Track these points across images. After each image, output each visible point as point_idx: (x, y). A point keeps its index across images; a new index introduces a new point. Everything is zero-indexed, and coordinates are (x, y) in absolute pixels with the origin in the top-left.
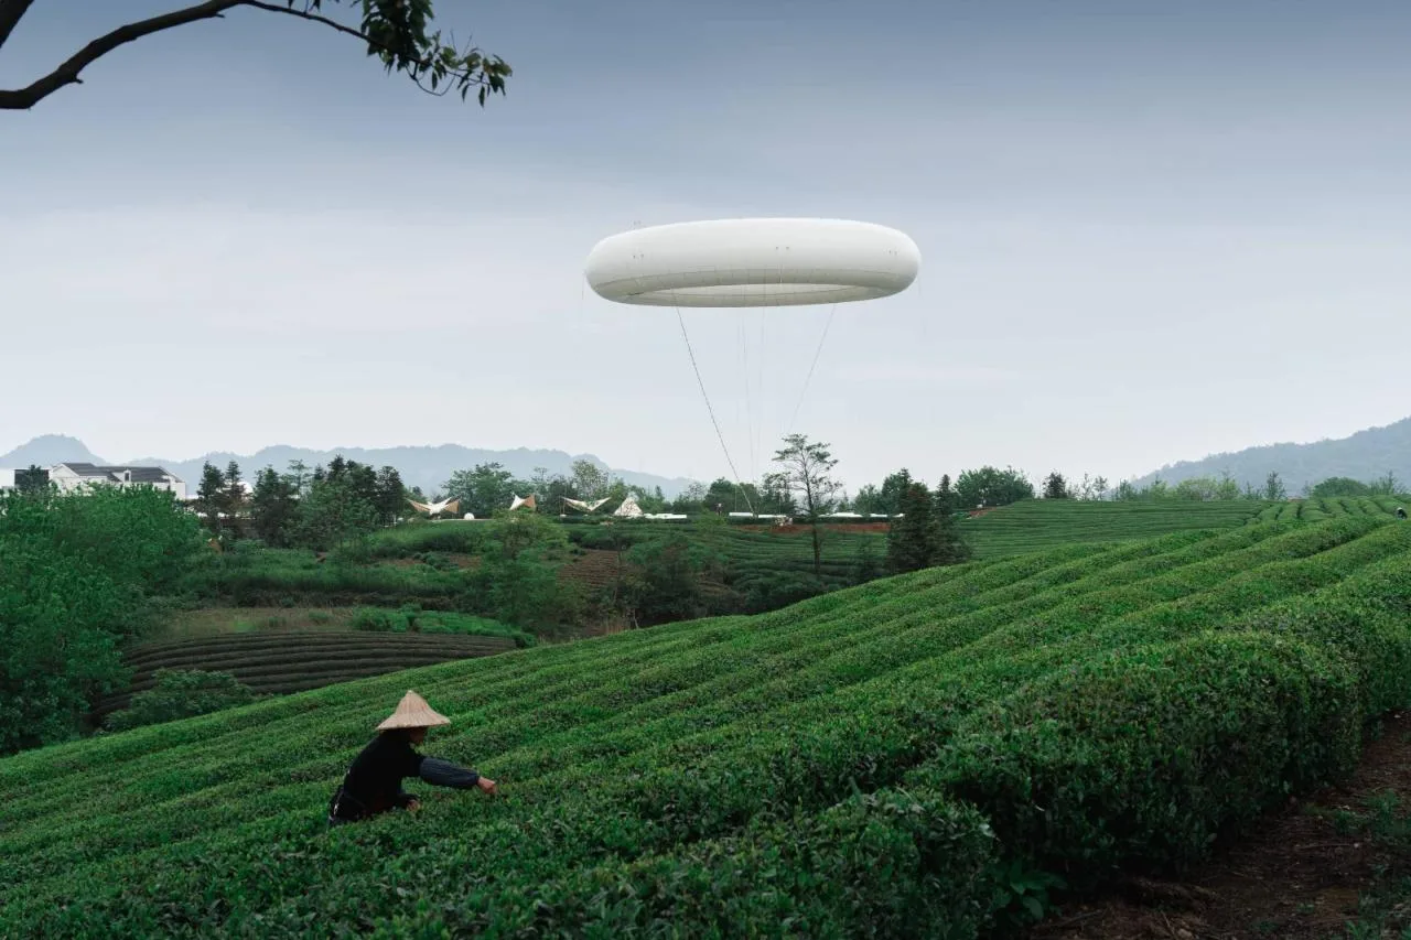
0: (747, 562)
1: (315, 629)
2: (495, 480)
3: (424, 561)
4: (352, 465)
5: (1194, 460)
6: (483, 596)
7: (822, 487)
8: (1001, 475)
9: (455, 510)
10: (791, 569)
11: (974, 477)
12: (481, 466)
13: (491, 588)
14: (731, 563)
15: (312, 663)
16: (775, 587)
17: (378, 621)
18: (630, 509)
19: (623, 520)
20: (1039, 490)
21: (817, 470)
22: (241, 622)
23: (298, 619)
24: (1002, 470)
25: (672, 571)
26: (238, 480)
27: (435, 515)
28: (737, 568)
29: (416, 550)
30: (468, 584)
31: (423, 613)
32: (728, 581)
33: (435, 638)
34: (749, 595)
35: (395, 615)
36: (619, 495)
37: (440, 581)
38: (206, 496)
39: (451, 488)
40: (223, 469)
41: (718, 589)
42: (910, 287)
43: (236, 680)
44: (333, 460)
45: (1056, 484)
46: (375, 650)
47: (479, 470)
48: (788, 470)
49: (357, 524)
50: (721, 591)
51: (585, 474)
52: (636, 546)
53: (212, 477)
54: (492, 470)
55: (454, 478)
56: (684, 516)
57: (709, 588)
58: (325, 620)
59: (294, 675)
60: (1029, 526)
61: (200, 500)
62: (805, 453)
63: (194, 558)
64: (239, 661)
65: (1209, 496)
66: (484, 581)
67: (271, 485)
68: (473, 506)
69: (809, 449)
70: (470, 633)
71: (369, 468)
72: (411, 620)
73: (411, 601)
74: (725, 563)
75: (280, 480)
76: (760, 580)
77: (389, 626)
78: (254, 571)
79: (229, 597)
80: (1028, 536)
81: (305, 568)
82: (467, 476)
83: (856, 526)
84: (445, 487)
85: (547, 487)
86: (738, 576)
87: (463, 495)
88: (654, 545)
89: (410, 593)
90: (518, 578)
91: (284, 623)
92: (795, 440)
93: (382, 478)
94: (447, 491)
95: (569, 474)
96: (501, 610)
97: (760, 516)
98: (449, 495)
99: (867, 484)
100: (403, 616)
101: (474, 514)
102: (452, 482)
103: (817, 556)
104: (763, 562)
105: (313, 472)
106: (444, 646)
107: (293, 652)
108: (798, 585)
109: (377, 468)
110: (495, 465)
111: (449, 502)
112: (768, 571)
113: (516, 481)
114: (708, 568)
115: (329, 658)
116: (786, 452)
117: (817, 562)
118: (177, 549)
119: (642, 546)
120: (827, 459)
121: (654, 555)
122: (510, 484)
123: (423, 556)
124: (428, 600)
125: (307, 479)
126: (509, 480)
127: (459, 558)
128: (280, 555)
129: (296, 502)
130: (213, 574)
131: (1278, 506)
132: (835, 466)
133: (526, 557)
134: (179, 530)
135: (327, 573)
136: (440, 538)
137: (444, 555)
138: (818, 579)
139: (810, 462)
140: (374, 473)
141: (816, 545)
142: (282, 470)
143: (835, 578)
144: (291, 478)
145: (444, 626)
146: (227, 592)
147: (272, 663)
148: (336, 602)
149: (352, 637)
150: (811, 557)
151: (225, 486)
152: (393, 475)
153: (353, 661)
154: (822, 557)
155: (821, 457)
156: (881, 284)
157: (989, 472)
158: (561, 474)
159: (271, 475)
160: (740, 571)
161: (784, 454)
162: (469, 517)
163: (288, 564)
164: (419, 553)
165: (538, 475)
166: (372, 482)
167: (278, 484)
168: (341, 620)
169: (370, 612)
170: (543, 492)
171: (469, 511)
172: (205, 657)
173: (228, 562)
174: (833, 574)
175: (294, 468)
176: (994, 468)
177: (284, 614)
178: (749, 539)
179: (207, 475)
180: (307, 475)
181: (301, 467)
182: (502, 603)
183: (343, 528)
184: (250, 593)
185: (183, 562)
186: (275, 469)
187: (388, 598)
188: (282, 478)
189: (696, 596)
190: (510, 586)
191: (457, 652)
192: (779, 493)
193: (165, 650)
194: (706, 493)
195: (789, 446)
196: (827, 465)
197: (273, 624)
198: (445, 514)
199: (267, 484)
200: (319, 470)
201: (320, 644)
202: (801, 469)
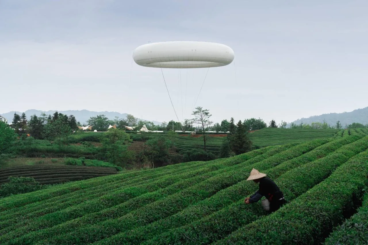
0: (183, 145)
1: (53, 164)
2: (103, 120)
3: (84, 144)
4: (60, 114)
5: (307, 118)
6: (104, 155)
7: (207, 123)
8: (257, 121)
9: (91, 129)
10: (197, 148)
11: (249, 121)
12: (98, 116)
13: (106, 152)
14: (178, 146)
15: (53, 175)
16: (192, 153)
17: (73, 162)
18: (144, 129)
19: (143, 133)
20: (268, 125)
21: (205, 118)
22: (30, 162)
23: (47, 161)
24: (257, 119)
25: (161, 148)
26: (25, 119)
27: (85, 130)
28: (180, 147)
29: (81, 141)
30: (99, 151)
31: (87, 160)
32: (177, 151)
33: (91, 167)
34: (184, 156)
35: (78, 160)
36: (141, 125)
37: (90, 150)
38: (15, 124)
39: (89, 122)
40: (21, 115)
41: (174, 154)
42: (231, 63)
43: (34, 180)
44: (55, 113)
45: (273, 123)
46: (73, 171)
47: (98, 117)
48: (196, 118)
49: (65, 132)
50: (175, 154)
51: (130, 118)
52: (149, 140)
53: (17, 117)
54: (102, 117)
55: (90, 119)
56: (162, 132)
57: (172, 153)
58: (56, 162)
59: (48, 179)
60: (268, 136)
61: (13, 125)
62: (202, 112)
63: (14, 142)
64: (30, 174)
65: (319, 128)
66: (104, 150)
67: (35, 120)
68: (96, 128)
69: (203, 111)
70: (101, 166)
71: (66, 116)
72: (83, 162)
73: (81, 156)
74: (176, 146)
75: (38, 119)
76: (187, 151)
77: (76, 164)
78: (32, 146)
79: (25, 154)
80: (267, 139)
81: (47, 145)
82: (94, 119)
83: (215, 135)
84: (87, 122)
85: (119, 123)
86: (180, 150)
87: (93, 125)
88: (155, 140)
89: (81, 154)
90: (116, 150)
91: (43, 162)
92: (199, 109)
93: (70, 118)
94: (88, 123)
95: (125, 119)
96: (110, 159)
97: (186, 132)
98: (89, 125)
99: (216, 123)
100: (80, 160)
101: (97, 130)
102: (90, 120)
103: (205, 144)
104: (188, 145)
105: (48, 116)
106: (94, 170)
107: (47, 172)
108: (199, 153)
109: (68, 115)
110: (103, 115)
111: (89, 126)
112: (189, 148)
113: (109, 121)
114: (171, 147)
115: (58, 173)
116: (196, 112)
117: (205, 146)
118: (8, 139)
119: (151, 140)
120: (208, 114)
121: (155, 143)
122: (107, 121)
123: (83, 142)
124: (87, 156)
125: (46, 119)
126: (107, 120)
127: (95, 143)
128: (40, 142)
129: (43, 126)
130: (20, 147)
131: (342, 131)
132: (211, 117)
133: (118, 143)
134: (9, 133)
135: (55, 147)
136: (88, 137)
137: (90, 142)
138: (205, 151)
139: (203, 115)
140: (67, 117)
141: (205, 141)
142: (39, 116)
143: (210, 151)
144: (42, 118)
145: (93, 164)
146: (24, 153)
147: (41, 175)
148: (59, 156)
149: (65, 167)
150: (203, 144)
151: (21, 120)
152: (73, 118)
153: (66, 174)
154: (206, 144)
155: (207, 114)
156: (223, 62)
157: (253, 120)
158: (123, 118)
159: (35, 117)
160: (181, 148)
161: (195, 113)
162: (95, 131)
163: (42, 144)
164: (82, 142)
165: (115, 118)
166: (66, 120)
167: (37, 120)
168: (61, 162)
169: (71, 159)
170: (118, 124)
171: (95, 129)
172: (19, 173)
173: (25, 144)
174: (209, 149)
175: (42, 115)
176: (255, 118)
177: (43, 160)
178: (183, 139)
179: (15, 117)
180: (46, 117)
181: (44, 115)
182: (110, 157)
183: (60, 134)
184: (32, 153)
185: (10, 143)
186: (36, 115)
187: (74, 155)
188: (39, 118)
189: (168, 156)
190: (113, 152)
191: (98, 172)
192: (190, 125)
193: (7, 170)
194: (167, 125)
195: (197, 110)
196: (209, 116)
197: (40, 163)
198: (88, 130)
199: (34, 120)
200: (50, 116)
201: (56, 169)
202: (200, 117)
